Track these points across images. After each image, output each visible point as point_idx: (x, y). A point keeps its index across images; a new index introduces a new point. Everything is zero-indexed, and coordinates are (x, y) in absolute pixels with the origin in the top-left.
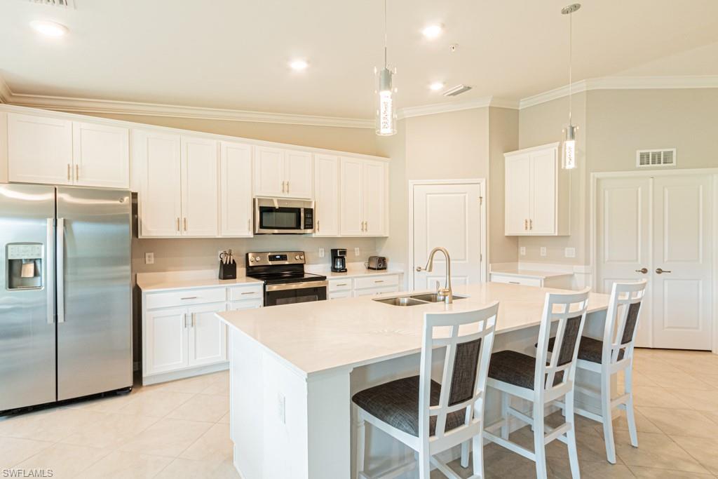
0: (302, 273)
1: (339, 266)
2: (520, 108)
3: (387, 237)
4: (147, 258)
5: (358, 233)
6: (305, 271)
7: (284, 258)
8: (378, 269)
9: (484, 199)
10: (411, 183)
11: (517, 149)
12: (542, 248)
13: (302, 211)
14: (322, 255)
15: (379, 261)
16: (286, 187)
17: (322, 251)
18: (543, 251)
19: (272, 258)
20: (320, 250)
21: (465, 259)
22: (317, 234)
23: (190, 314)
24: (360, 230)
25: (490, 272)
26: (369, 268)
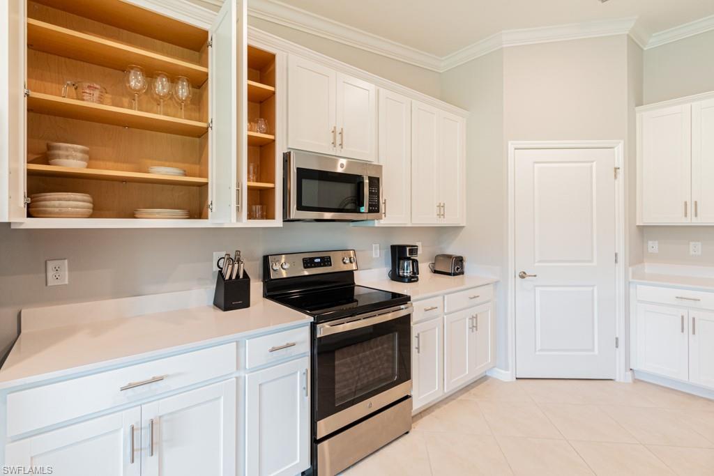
0: (351, 285)
1: (408, 272)
2: (645, 49)
3: (463, 227)
4: (51, 274)
5: (434, 221)
6: (357, 282)
7: (326, 261)
8: (455, 274)
9: (621, 172)
10: (511, 145)
11: (642, 105)
12: (692, 243)
13: (366, 181)
14: (376, 254)
15: (456, 263)
16: (338, 137)
17: (376, 249)
18: (695, 248)
19: (308, 263)
20: (374, 245)
21: (591, 261)
22: (384, 222)
23: (146, 424)
24: (435, 216)
25: (630, 280)
26: (436, 272)
